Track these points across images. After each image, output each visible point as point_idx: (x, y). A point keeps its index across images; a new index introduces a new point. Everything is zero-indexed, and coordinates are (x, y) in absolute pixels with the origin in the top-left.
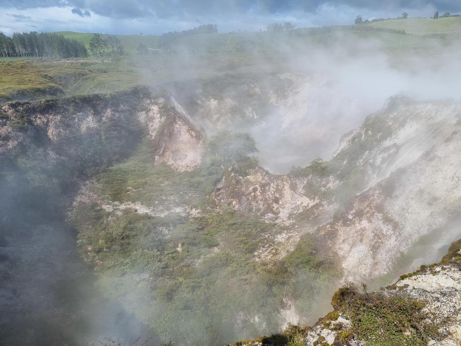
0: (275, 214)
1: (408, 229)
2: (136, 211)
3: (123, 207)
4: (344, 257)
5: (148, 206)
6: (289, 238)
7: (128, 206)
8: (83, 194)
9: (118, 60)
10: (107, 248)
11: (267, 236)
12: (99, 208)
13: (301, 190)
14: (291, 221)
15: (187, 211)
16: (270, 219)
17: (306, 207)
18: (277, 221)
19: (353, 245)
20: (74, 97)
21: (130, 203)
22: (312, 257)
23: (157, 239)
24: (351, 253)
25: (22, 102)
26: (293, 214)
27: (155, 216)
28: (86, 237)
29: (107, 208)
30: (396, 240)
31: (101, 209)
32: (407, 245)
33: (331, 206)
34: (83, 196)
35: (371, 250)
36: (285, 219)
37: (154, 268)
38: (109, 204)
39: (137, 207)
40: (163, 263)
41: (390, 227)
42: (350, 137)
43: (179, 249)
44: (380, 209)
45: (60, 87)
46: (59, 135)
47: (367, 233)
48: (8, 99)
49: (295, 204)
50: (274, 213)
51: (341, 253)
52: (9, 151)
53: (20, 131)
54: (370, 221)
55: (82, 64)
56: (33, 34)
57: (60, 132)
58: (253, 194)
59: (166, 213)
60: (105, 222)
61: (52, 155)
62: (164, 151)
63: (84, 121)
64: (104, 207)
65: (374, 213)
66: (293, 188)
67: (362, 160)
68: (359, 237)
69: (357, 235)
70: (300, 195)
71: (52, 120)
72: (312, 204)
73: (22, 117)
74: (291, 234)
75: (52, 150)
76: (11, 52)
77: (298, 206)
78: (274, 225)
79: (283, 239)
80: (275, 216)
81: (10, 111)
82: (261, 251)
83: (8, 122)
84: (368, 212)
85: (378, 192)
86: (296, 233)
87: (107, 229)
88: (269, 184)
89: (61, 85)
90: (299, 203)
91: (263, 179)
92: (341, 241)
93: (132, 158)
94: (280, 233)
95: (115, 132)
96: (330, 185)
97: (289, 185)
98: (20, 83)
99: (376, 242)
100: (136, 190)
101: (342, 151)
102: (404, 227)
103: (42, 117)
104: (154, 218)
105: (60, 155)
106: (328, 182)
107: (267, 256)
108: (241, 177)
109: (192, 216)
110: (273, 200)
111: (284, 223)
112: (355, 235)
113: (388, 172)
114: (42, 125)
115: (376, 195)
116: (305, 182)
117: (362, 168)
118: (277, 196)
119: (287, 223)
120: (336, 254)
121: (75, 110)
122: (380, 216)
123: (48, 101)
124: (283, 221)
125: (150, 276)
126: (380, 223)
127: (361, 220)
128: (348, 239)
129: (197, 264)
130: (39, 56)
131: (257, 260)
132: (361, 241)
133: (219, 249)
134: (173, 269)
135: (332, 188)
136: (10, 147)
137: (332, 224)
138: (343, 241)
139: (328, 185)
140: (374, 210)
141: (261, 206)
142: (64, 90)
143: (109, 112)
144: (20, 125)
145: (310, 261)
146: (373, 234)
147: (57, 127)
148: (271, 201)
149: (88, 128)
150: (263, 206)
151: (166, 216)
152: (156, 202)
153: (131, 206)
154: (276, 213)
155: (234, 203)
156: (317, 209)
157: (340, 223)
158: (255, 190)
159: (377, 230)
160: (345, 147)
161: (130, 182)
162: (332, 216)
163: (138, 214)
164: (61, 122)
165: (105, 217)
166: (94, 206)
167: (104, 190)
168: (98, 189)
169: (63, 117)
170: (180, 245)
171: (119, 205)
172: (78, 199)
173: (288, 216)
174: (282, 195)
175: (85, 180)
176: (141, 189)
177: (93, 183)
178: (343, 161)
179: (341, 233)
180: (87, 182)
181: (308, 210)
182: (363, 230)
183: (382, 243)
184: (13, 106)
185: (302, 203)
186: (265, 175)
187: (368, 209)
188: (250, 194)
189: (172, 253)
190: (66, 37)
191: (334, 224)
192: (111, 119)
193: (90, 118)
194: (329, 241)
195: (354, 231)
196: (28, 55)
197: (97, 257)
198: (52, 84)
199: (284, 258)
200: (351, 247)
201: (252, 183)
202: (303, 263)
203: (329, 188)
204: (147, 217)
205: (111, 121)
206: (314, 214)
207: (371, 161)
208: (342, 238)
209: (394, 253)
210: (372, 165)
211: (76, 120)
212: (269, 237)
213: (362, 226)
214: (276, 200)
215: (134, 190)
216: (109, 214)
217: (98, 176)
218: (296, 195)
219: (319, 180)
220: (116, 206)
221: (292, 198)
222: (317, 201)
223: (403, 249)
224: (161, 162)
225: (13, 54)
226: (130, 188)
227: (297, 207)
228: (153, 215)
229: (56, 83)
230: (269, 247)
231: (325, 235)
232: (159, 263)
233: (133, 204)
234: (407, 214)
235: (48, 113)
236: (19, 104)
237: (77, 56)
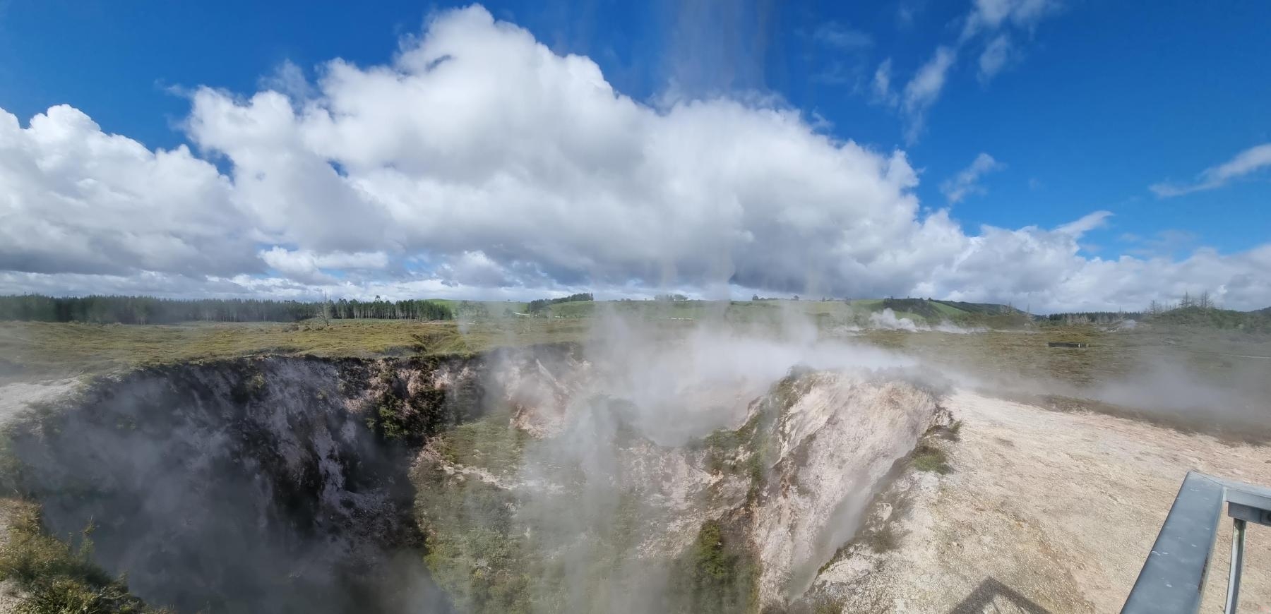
0: (664, 495)
1: (824, 498)
2: (481, 478)
3: (466, 471)
4: (762, 546)
5: (495, 475)
6: (687, 525)
7: (472, 471)
8: (427, 450)
9: (481, 322)
10: (443, 517)
11: (652, 523)
12: (440, 468)
13: (700, 464)
14: (689, 503)
15: (545, 486)
16: (657, 501)
17: (707, 485)
18: (667, 504)
19: (770, 529)
20: (434, 356)
21: (475, 467)
22: (718, 552)
23: (501, 518)
24: (769, 539)
25: (393, 358)
26: (691, 494)
27: (501, 487)
28: (424, 499)
29: (449, 470)
30: (815, 513)
31: (443, 470)
32: (825, 517)
33: (743, 482)
34: (427, 453)
35: (789, 531)
36: (679, 501)
37: (494, 555)
38: (451, 466)
39: (483, 474)
40: (505, 550)
41: (807, 499)
42: (758, 404)
43: (527, 535)
44: (794, 480)
45: (424, 345)
46: (416, 389)
47: (784, 511)
48: (383, 354)
49: (693, 481)
50: (663, 493)
51: (758, 541)
52: (375, 399)
53: (387, 383)
54: (786, 497)
55: (446, 326)
56: (411, 301)
57: (417, 386)
58: (635, 469)
59: (515, 486)
60: (445, 485)
61: (408, 407)
62: (520, 414)
63: (440, 378)
64: (446, 468)
65: (788, 486)
66: (691, 462)
67: (771, 428)
68: (777, 518)
69: (775, 516)
70: (700, 470)
71: (413, 374)
72: (714, 480)
73: (391, 370)
74: (688, 521)
75: (409, 402)
76: (392, 315)
77: (697, 483)
78: (665, 509)
79: (678, 527)
80: (664, 497)
81: (383, 365)
82: (644, 545)
83: (379, 374)
84: (783, 486)
85: (790, 462)
86: (695, 519)
87: (445, 495)
88: (657, 458)
89: (425, 343)
90: (698, 480)
91: (648, 451)
92: (758, 525)
93: (483, 418)
94: (673, 520)
95: (469, 391)
96: (741, 457)
97: (684, 459)
98: (395, 340)
99: (793, 521)
100: (484, 454)
101: (751, 419)
102: (820, 497)
103: (406, 371)
104: (500, 490)
105: (414, 408)
106: (737, 455)
107: (651, 551)
108: (621, 449)
109: (551, 493)
110: (663, 477)
111: (678, 506)
112: (772, 515)
113: (798, 438)
114: (404, 379)
115: (789, 465)
116: (705, 455)
117: (772, 436)
118: (669, 471)
119: (684, 506)
120: (753, 543)
121: (433, 367)
122: (794, 488)
123: (413, 358)
124: (677, 503)
125: (489, 565)
126: (796, 496)
127: (777, 497)
128: (764, 522)
129: (552, 558)
130: (413, 318)
131: (640, 557)
132: (779, 522)
133: (586, 535)
134: (517, 561)
135: (743, 460)
136: (377, 396)
137: (747, 506)
138: (760, 525)
139: (738, 458)
140: (788, 483)
141: (645, 485)
142: (426, 348)
143: (466, 371)
144: (388, 377)
145: (715, 557)
146: (790, 511)
147: (416, 381)
148: (660, 479)
149: (443, 385)
150: (648, 484)
151: (514, 490)
152: (505, 471)
153: (475, 472)
154: (667, 495)
155: (611, 478)
156: (721, 486)
157: (755, 503)
158: (638, 464)
159: (793, 506)
160: (753, 415)
161: (478, 444)
162: (745, 494)
163: (482, 482)
164: (420, 377)
165: (445, 480)
166: (436, 465)
167: (448, 450)
168: (442, 447)
169: (423, 372)
170: (528, 529)
171: (463, 469)
172: (423, 454)
173: (684, 496)
174: (675, 471)
175: (431, 436)
176: (489, 454)
177: (438, 440)
178: (753, 430)
179: (756, 515)
180: (433, 438)
181: (709, 488)
182: (780, 509)
183: (799, 519)
184: (386, 360)
185: (702, 479)
186: (651, 446)
187: (783, 483)
188: (631, 469)
189: (518, 539)
190: (435, 304)
191: (749, 505)
192: (467, 378)
193: (445, 376)
194: (744, 528)
195: (770, 510)
196: (404, 318)
197: (431, 526)
198: (418, 343)
199: (680, 555)
200: (769, 532)
201: (634, 455)
202: (706, 561)
203: (740, 461)
204: (493, 488)
205: (466, 379)
206: (717, 492)
207: (781, 428)
208: (759, 521)
209: (815, 528)
210: (782, 433)
211: (433, 376)
212: (654, 524)
213: (779, 504)
214: (667, 478)
215: (481, 454)
216: (450, 477)
217: (444, 433)
218: (694, 471)
219: (722, 452)
220: (459, 469)
221: (689, 473)
222: (721, 477)
223: (822, 522)
224: (516, 425)
225: (394, 317)
226: (478, 451)
227: (696, 485)
228: (500, 487)
229: (421, 341)
230: (655, 538)
231: (738, 520)
232: (501, 549)
233: (479, 470)
234: (821, 481)
235: (411, 368)
236: (390, 359)
237: (441, 319)
